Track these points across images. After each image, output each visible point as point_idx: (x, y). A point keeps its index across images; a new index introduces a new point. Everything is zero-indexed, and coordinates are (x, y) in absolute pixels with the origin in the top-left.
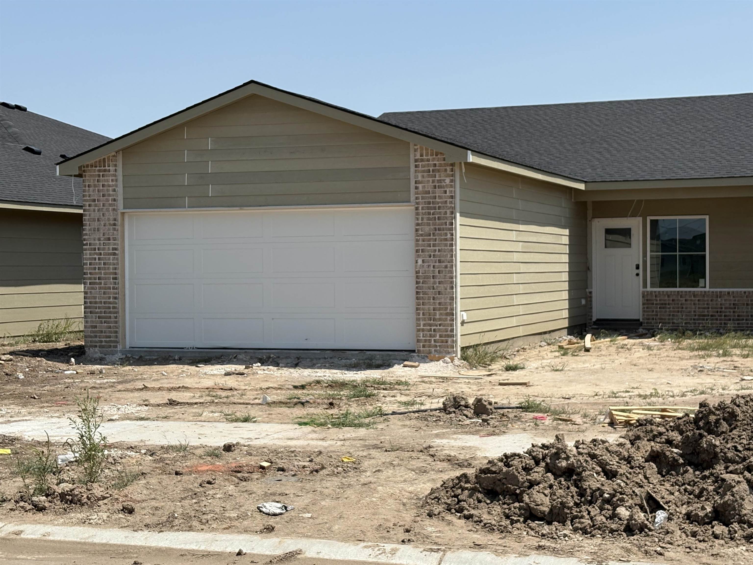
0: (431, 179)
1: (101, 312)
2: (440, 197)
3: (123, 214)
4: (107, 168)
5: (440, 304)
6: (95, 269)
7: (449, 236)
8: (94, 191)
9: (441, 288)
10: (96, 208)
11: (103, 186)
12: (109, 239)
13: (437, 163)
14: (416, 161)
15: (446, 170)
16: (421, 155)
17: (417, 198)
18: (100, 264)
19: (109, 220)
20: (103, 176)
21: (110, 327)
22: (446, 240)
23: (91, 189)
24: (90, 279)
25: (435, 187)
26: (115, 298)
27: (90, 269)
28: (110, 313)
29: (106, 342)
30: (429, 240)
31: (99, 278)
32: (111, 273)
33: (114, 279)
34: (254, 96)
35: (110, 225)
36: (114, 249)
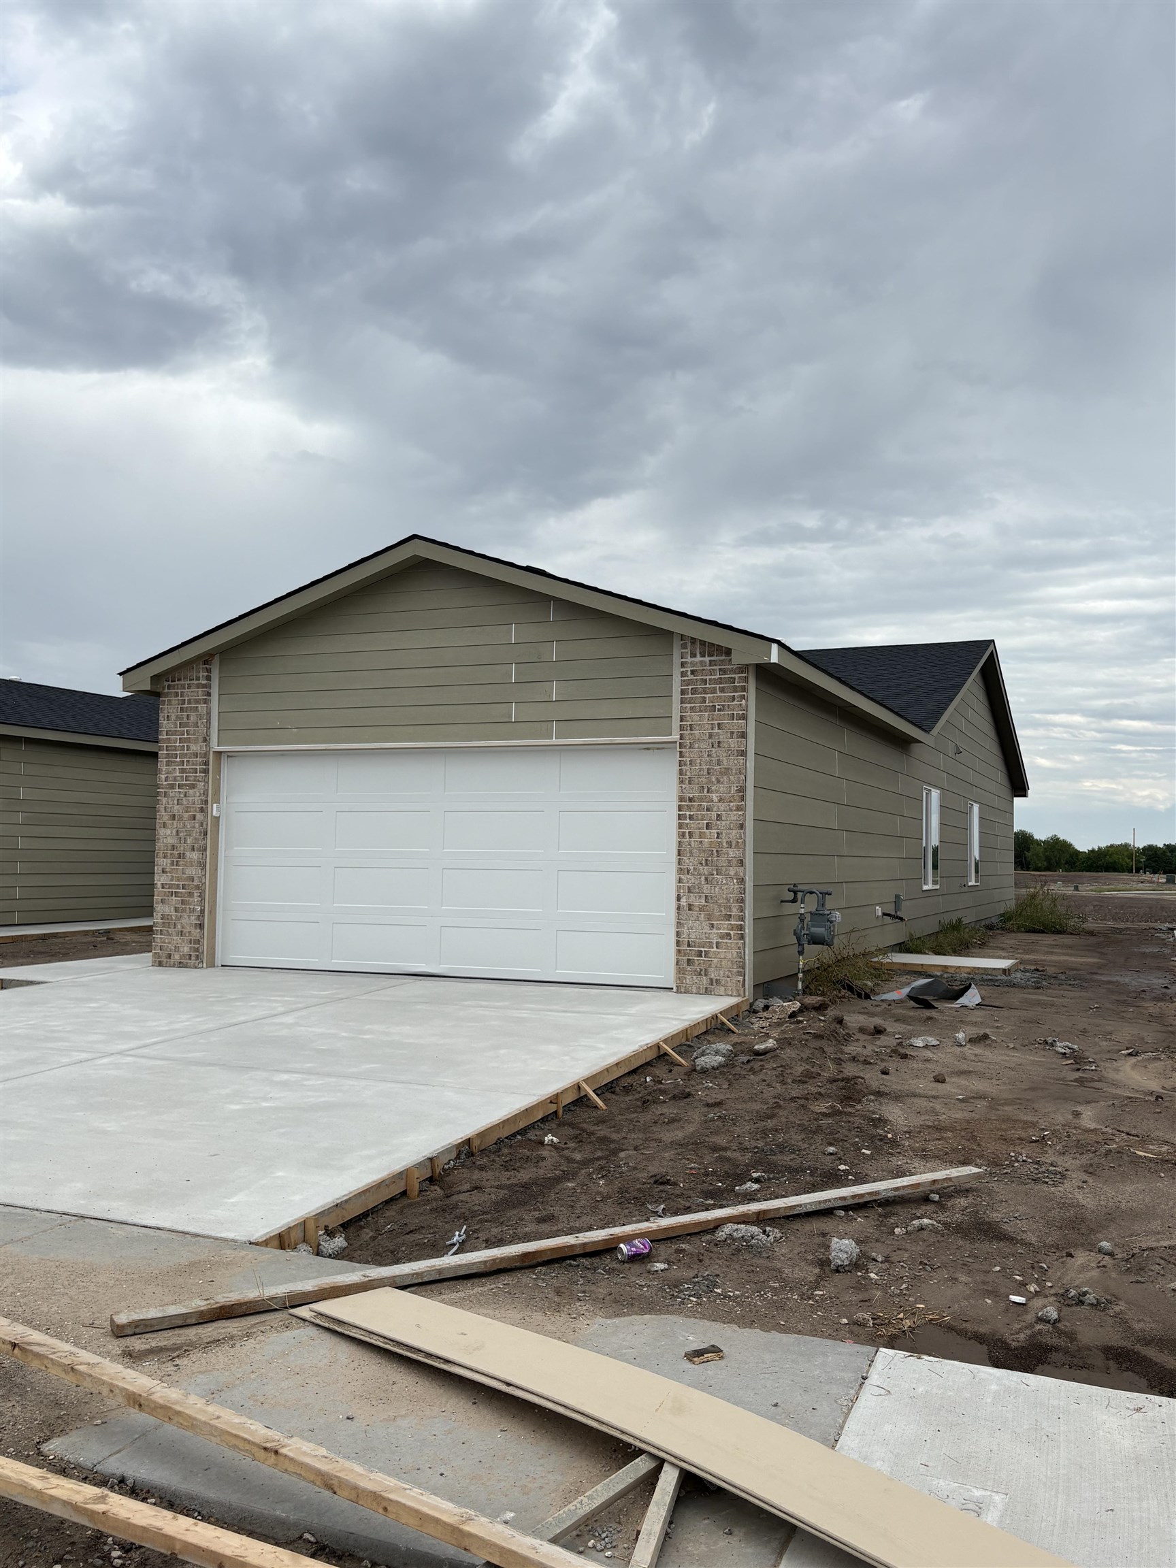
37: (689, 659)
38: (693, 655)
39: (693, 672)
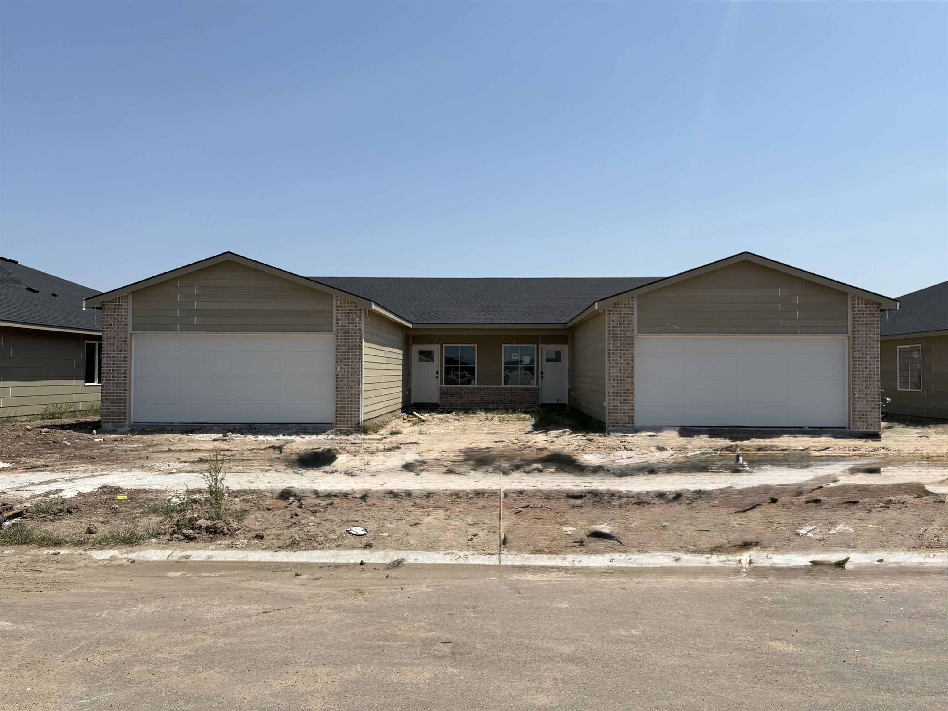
0: (347, 318)
1: (114, 399)
2: (352, 329)
3: (131, 334)
4: (121, 304)
5: (351, 394)
6: (110, 370)
7: (358, 353)
8: (111, 318)
9: (352, 384)
10: (112, 330)
11: (118, 315)
12: (121, 351)
13: (351, 308)
14: (337, 307)
15: (356, 313)
16: (341, 303)
17: (337, 329)
18: (114, 367)
19: (121, 338)
20: (118, 309)
21: (120, 409)
22: (356, 355)
23: (109, 317)
24: (106, 377)
25: (349, 323)
26: (125, 390)
27: (106, 370)
28: (121, 399)
29: (117, 419)
30: (345, 355)
31: (113, 377)
32: (121, 374)
33: (124, 377)
34: (229, 261)
35: (122, 341)
36: (124, 357)
37: (857, 305)
38: (858, 304)
39: (858, 310)
